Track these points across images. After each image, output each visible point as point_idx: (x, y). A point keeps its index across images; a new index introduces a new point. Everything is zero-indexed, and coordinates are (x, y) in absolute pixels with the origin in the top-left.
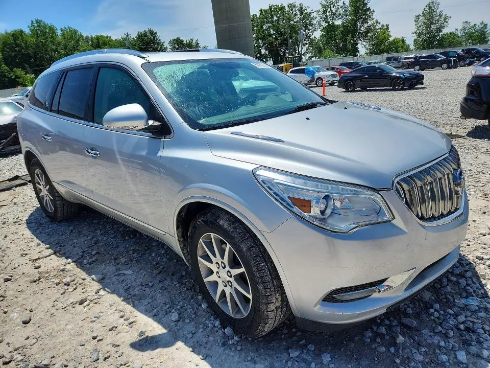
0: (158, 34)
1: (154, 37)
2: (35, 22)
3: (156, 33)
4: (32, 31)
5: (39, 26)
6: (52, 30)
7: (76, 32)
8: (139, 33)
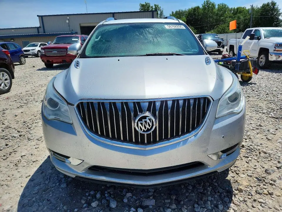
0: (277, 4)
1: (274, 6)
2: (206, 2)
3: (276, 3)
4: (203, 6)
5: (207, 4)
6: (213, 5)
7: (225, 5)
8: (263, 4)
